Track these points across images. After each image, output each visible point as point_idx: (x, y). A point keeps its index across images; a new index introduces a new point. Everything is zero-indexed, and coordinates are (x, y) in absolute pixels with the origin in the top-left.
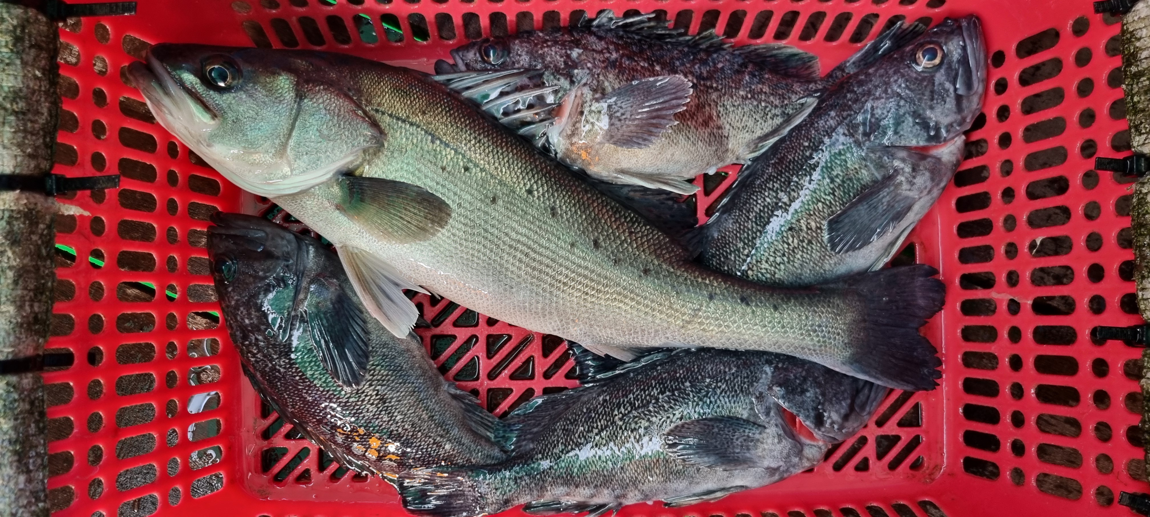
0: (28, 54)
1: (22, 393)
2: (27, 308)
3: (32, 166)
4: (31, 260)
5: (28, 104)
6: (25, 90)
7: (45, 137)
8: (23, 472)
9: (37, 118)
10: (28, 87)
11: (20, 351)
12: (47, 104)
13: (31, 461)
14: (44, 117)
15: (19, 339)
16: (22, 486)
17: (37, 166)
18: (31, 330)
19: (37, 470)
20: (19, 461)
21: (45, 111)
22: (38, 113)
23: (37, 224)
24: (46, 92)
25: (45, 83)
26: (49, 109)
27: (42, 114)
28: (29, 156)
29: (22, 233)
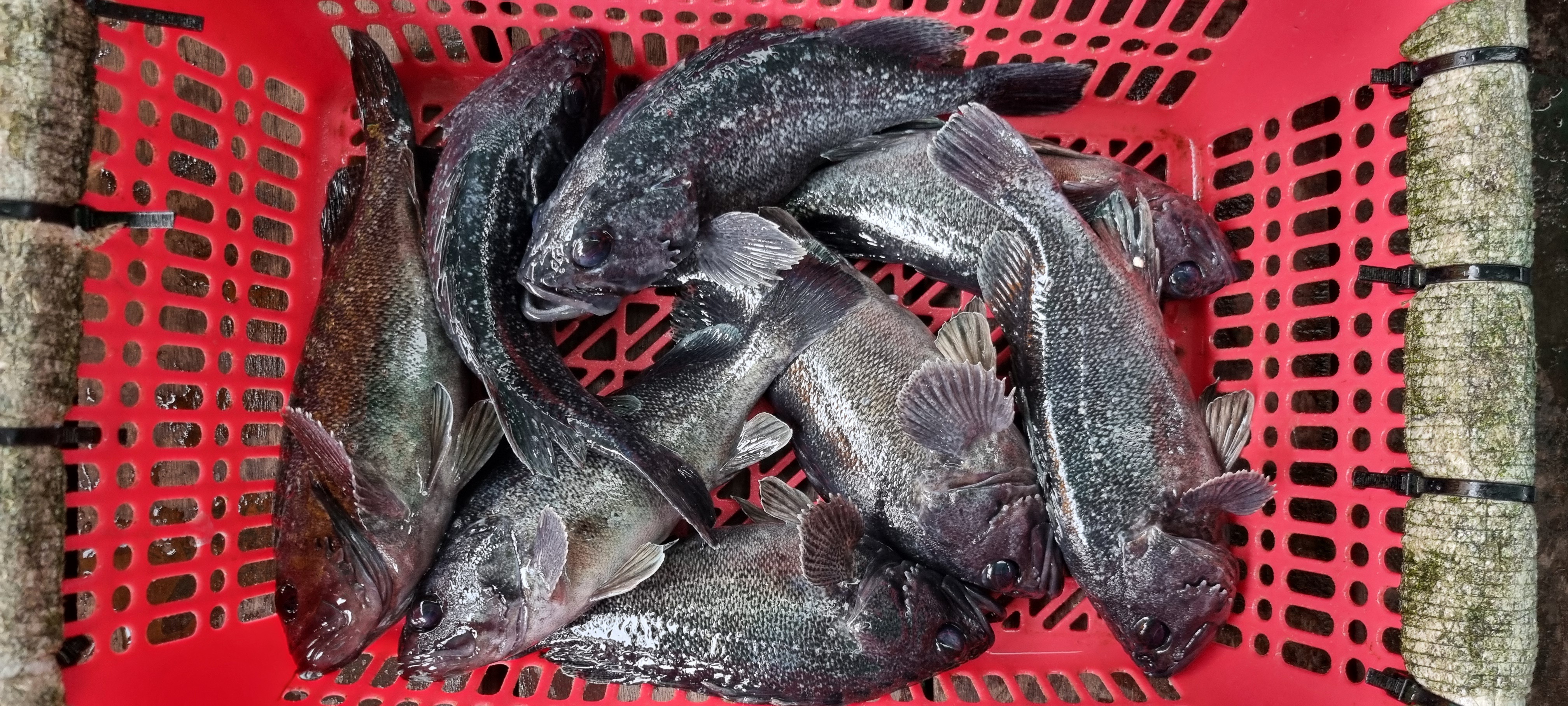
0: (60, 54)
1: (36, 470)
2: (47, 367)
3: (58, 192)
4: (55, 308)
5: (58, 116)
6: (54, 98)
7: (74, 156)
8: (32, 567)
9: (65, 133)
10: (58, 95)
11: (36, 419)
12: (80, 118)
13: (43, 554)
14: (75, 133)
15: (35, 403)
16: (31, 584)
17: (64, 194)
18: (51, 394)
19: (50, 567)
20: (29, 553)
21: (77, 124)
22: (67, 127)
23: (62, 264)
24: (79, 102)
25: (77, 91)
26: (82, 123)
27: (73, 129)
28: (55, 179)
29: (44, 274)
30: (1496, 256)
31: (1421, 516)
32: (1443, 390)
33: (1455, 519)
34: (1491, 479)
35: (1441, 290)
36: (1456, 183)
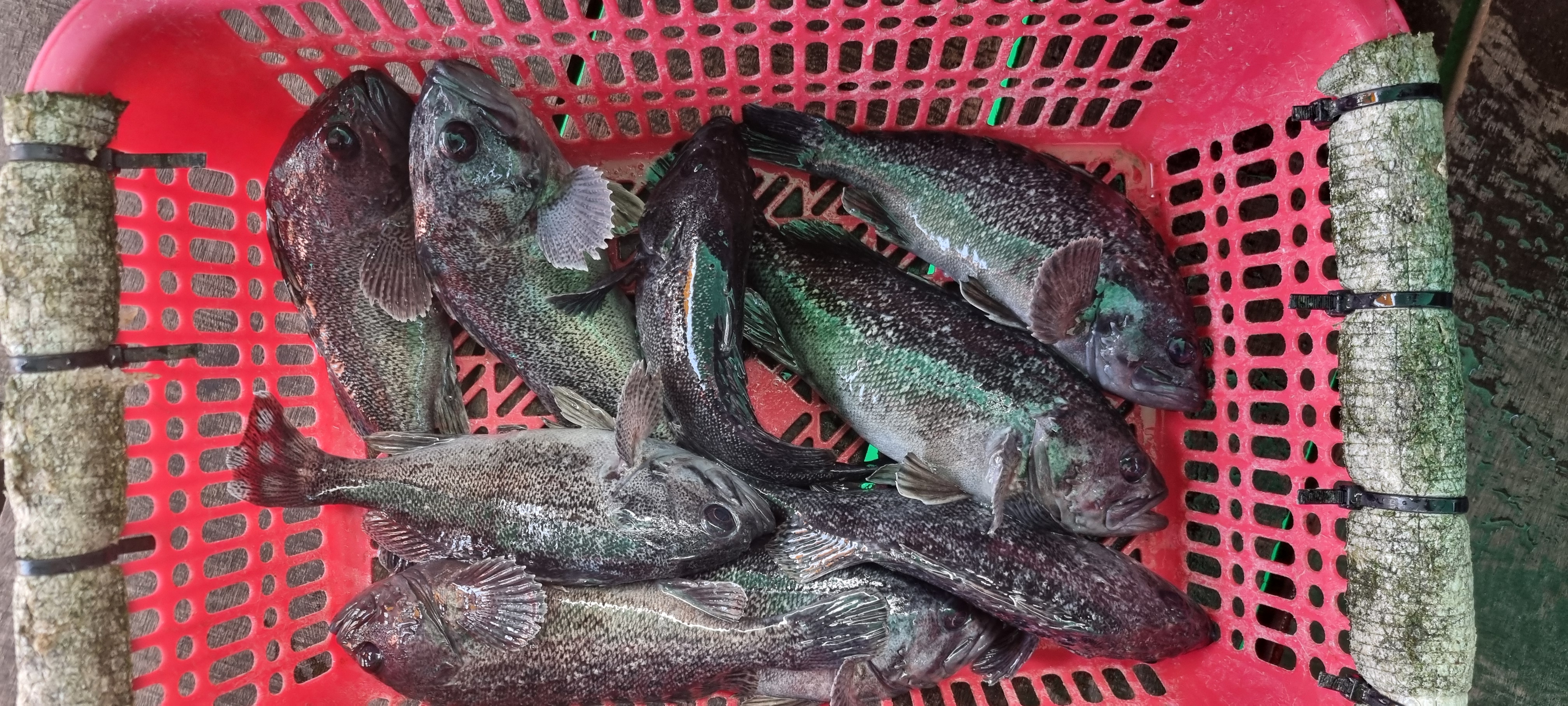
0: (83, 217)
1: (100, 588)
2: (99, 497)
3: (93, 340)
4: (99, 444)
5: (86, 272)
6: (80, 257)
7: (105, 305)
8: (105, 674)
9: (95, 286)
10: (84, 254)
11: (94, 543)
12: (106, 269)
13: (113, 661)
14: (102, 284)
15: (92, 530)
16: (105, 689)
17: (99, 340)
18: (104, 519)
20: (100, 663)
21: (104, 276)
22: (95, 280)
23: (104, 402)
24: (104, 256)
25: (102, 245)
26: (108, 273)
27: (101, 281)
28: (89, 329)
29: (87, 415)
30: (1415, 284)
31: (1360, 528)
32: (1373, 410)
33: (1390, 531)
34: (1421, 494)
35: (1367, 316)
36: (1374, 215)
